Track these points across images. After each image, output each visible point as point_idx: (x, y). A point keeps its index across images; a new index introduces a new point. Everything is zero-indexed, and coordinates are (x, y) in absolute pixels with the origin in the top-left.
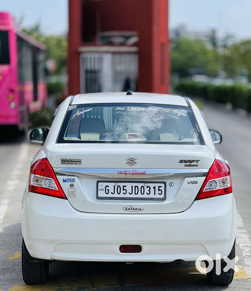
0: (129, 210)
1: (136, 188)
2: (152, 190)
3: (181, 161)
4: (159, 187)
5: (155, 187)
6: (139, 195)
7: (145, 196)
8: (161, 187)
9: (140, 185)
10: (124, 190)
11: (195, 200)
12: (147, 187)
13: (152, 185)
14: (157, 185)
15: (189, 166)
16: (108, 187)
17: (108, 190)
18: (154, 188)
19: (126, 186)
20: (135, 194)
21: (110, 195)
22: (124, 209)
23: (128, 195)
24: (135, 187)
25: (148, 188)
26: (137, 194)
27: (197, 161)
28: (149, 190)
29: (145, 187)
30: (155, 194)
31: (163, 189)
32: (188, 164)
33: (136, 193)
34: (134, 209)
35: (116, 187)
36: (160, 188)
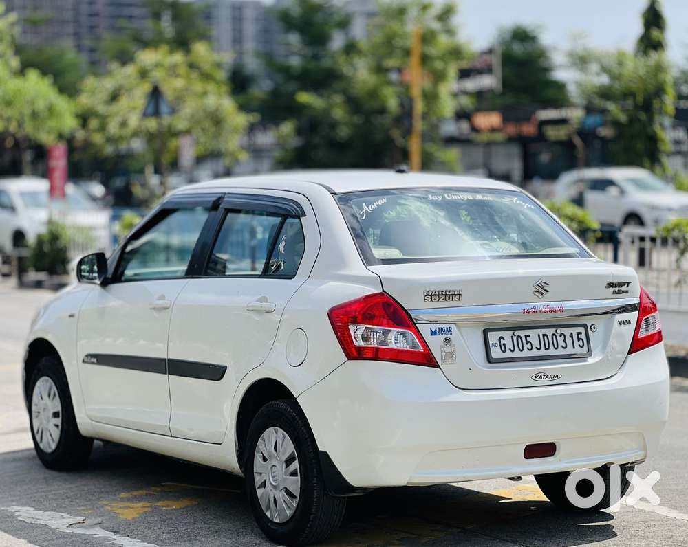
0: (540, 379)
1: (545, 337)
2: (569, 340)
3: (609, 285)
4: (578, 333)
5: (572, 333)
6: (552, 352)
7: (560, 351)
8: (581, 333)
9: (549, 332)
10: (527, 342)
11: (628, 354)
12: (560, 336)
13: (567, 331)
14: (574, 330)
15: (619, 292)
16: (504, 339)
17: (504, 345)
18: (571, 335)
19: (529, 336)
20: (546, 349)
21: (508, 354)
22: (534, 377)
23: (535, 353)
24: (544, 335)
25: (563, 336)
26: (548, 349)
27: (628, 283)
28: (564, 341)
29: (558, 336)
30: (574, 348)
31: (583, 336)
32: (617, 289)
33: (547, 347)
34: (547, 377)
35: (515, 338)
36: (580, 336)
